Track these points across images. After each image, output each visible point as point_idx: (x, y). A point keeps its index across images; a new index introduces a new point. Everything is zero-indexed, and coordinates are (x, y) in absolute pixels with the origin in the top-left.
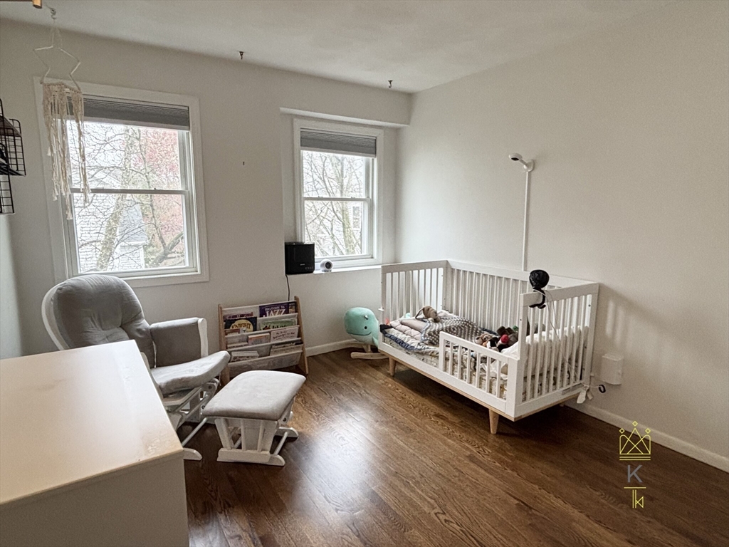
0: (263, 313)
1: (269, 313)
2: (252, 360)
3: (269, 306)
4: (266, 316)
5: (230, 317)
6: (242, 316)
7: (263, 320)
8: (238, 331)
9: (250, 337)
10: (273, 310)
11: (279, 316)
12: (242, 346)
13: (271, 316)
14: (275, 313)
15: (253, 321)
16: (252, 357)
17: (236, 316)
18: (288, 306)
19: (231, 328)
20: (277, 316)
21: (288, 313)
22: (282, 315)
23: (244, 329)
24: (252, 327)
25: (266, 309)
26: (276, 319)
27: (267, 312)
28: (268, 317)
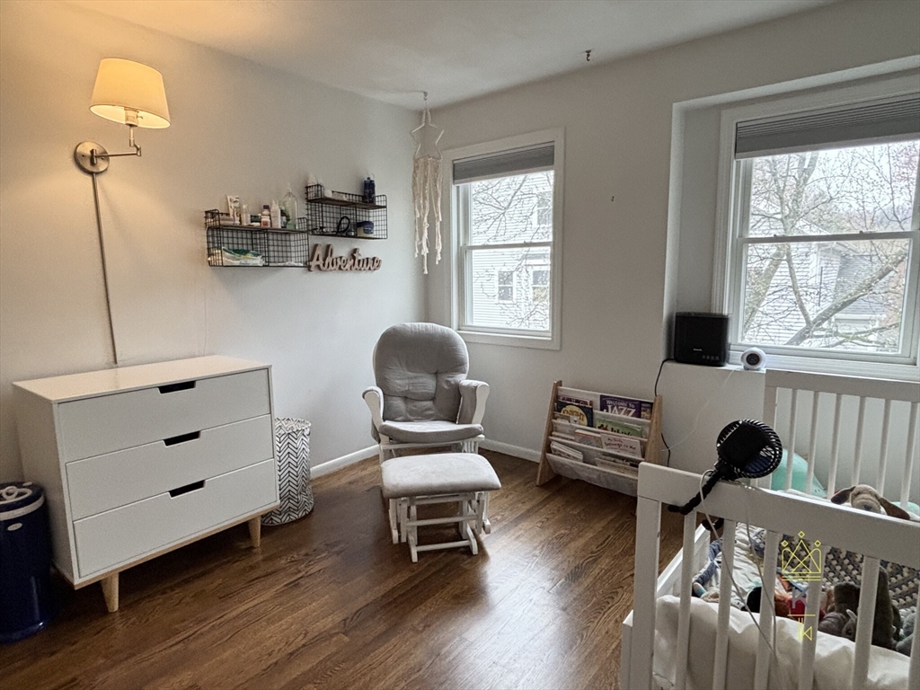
0: (603, 407)
1: (612, 408)
2: (574, 462)
3: (614, 399)
4: (607, 411)
5: (564, 399)
6: (577, 401)
7: (604, 416)
8: (568, 419)
9: (577, 431)
10: (618, 406)
11: (625, 417)
12: (567, 439)
13: (614, 414)
14: (620, 410)
15: (588, 412)
16: (574, 458)
17: (570, 400)
18: (641, 407)
19: (562, 413)
20: (622, 415)
21: (639, 417)
22: (629, 417)
23: (575, 419)
24: (585, 421)
25: (608, 402)
26: (620, 419)
27: (610, 407)
28: (609, 413)
